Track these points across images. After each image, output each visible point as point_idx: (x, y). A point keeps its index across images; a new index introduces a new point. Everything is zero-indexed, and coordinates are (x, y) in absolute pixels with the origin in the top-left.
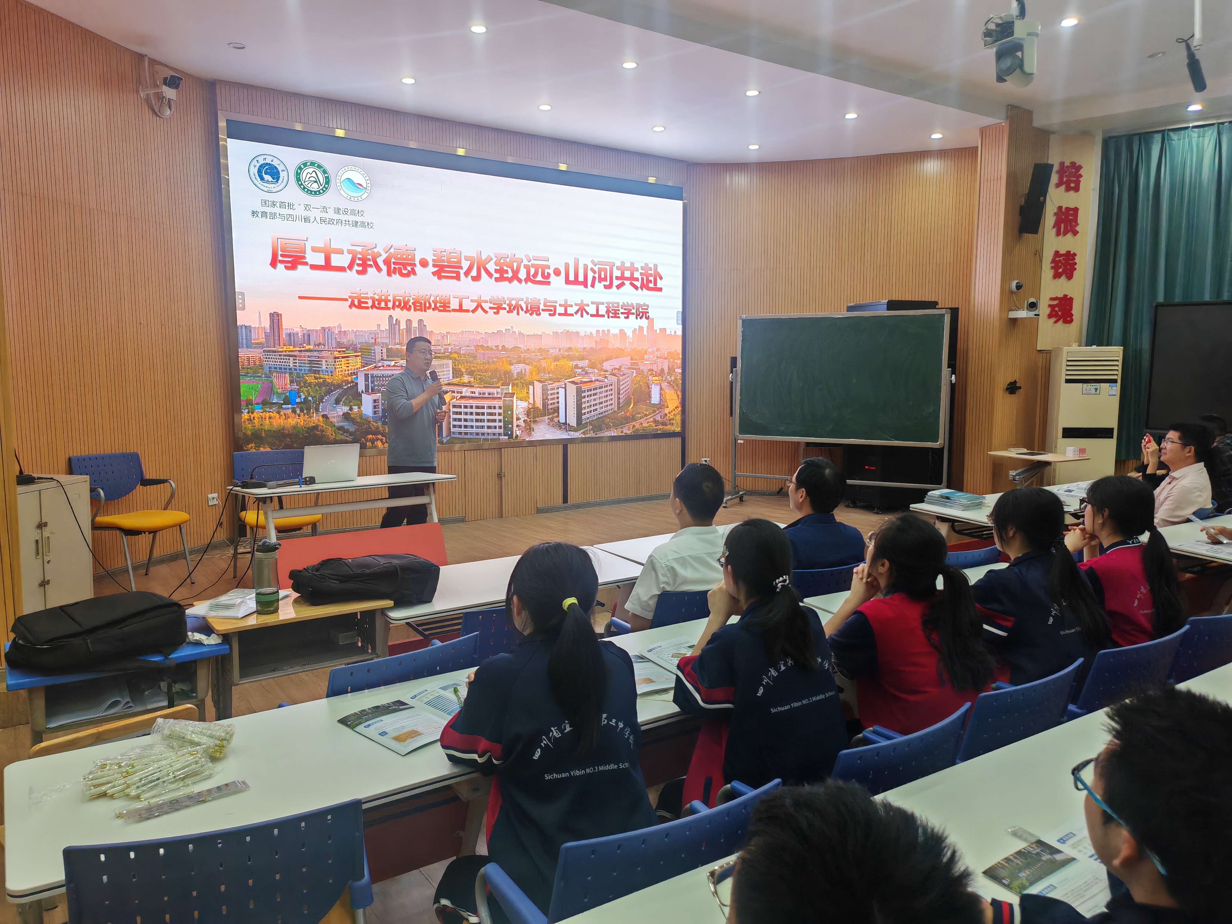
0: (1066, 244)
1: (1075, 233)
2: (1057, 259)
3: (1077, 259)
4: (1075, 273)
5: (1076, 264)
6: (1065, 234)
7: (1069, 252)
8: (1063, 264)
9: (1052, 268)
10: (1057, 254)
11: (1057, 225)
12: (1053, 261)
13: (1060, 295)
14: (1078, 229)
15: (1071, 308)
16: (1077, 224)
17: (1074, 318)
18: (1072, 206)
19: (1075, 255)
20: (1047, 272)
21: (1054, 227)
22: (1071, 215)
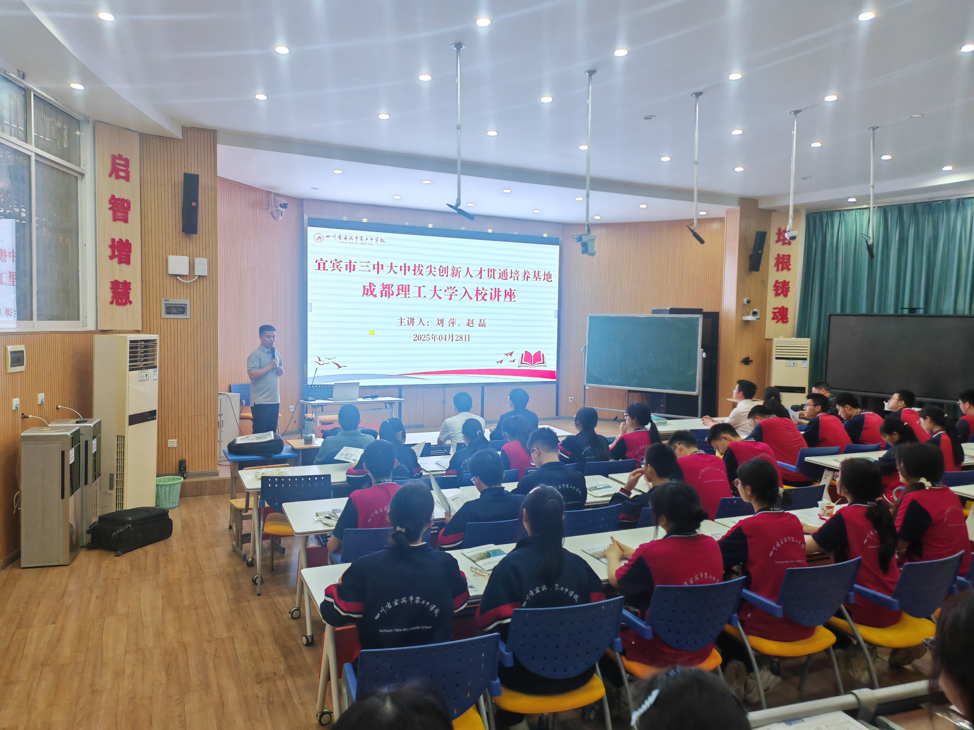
0: (783, 276)
1: (789, 269)
2: (777, 285)
3: (790, 285)
4: (789, 293)
5: (789, 288)
6: (782, 269)
7: (785, 281)
8: (781, 288)
9: (774, 290)
10: (777, 282)
11: (777, 265)
12: (775, 286)
13: (780, 306)
14: (790, 267)
15: (787, 314)
16: (790, 265)
17: (789, 320)
18: (786, 254)
19: (789, 282)
20: (771, 292)
21: (775, 266)
22: (786, 259)
